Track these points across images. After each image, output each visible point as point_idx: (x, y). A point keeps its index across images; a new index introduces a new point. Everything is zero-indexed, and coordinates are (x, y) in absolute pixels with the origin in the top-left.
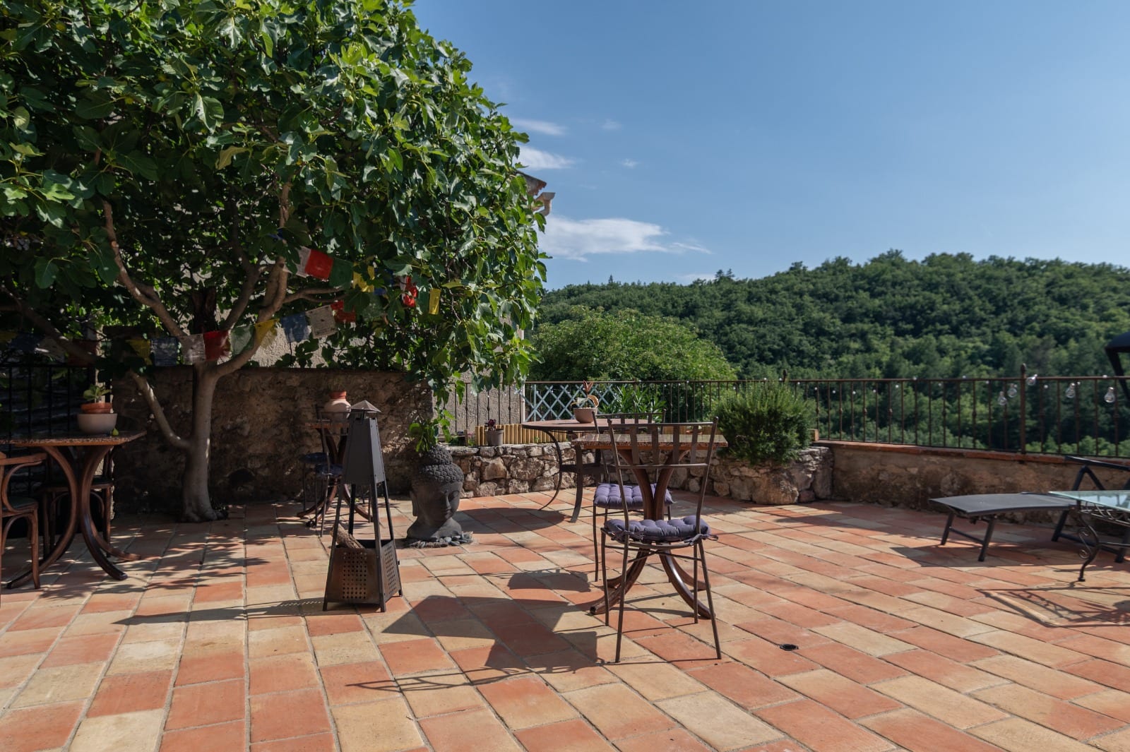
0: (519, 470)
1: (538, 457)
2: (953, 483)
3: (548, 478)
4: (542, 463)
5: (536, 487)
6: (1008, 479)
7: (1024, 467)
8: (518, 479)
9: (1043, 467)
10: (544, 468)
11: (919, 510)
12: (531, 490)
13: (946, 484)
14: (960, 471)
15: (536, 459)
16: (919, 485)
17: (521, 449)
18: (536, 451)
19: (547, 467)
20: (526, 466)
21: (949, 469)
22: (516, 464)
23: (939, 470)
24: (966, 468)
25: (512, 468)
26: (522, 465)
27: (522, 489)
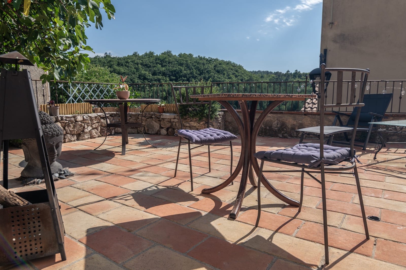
0: (71, 129)
1: (81, 121)
2: (277, 125)
3: (87, 133)
4: (83, 124)
5: (81, 138)
6: (300, 122)
7: (306, 117)
8: (71, 134)
9: (314, 116)
10: (84, 127)
11: (263, 136)
12: (78, 139)
13: (274, 125)
14: (281, 119)
15: (80, 123)
16: (263, 126)
17: (71, 117)
18: (79, 118)
19: (86, 126)
20: (74, 127)
21: (276, 119)
22: (69, 126)
23: (272, 119)
24: (283, 118)
25: (66, 128)
26: (72, 126)
27: (73, 139)
